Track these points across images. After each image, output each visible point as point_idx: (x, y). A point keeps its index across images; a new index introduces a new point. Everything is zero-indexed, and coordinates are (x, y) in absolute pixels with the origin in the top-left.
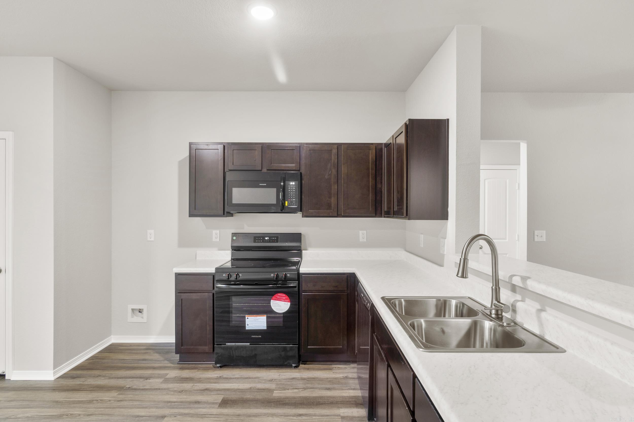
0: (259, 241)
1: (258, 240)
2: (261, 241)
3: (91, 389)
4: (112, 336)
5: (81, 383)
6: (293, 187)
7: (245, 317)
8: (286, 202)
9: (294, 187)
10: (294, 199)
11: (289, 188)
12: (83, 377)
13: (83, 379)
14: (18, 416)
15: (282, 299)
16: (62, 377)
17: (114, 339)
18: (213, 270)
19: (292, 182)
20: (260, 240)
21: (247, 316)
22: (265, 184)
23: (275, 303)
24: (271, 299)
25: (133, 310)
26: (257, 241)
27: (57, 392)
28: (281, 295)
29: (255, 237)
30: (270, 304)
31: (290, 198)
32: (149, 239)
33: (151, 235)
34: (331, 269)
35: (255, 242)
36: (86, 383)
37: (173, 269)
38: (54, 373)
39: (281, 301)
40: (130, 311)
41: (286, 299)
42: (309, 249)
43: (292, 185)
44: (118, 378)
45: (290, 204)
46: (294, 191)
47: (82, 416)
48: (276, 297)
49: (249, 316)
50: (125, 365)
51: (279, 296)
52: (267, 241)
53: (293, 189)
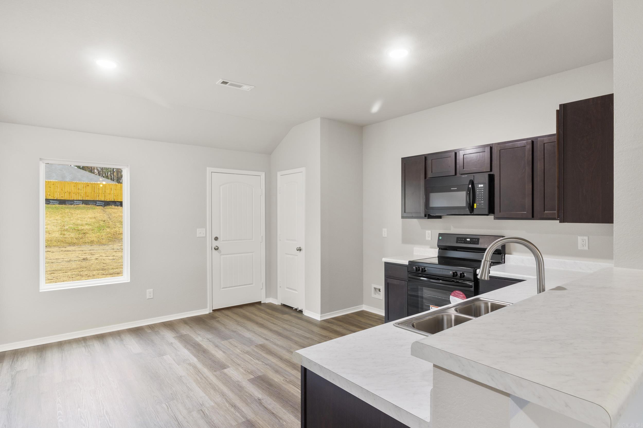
0: (461, 242)
1: (460, 240)
2: (463, 242)
3: (331, 331)
4: (363, 305)
5: (330, 326)
6: (481, 189)
7: (429, 306)
8: (475, 205)
9: (483, 189)
10: (482, 201)
11: (478, 191)
12: (333, 324)
13: (332, 325)
14: (294, 332)
15: (460, 296)
16: (324, 320)
17: (364, 308)
18: (406, 263)
19: (481, 185)
20: (462, 240)
21: (431, 306)
22: (456, 188)
23: (454, 299)
24: (450, 295)
25: (375, 289)
26: (459, 242)
27: (316, 327)
28: (458, 292)
29: (457, 238)
30: (450, 299)
31: (479, 201)
32: (384, 236)
33: (385, 233)
34: (509, 274)
35: (457, 242)
36: (332, 327)
37: (382, 258)
38: (321, 317)
39: (459, 298)
40: (373, 289)
41: (463, 297)
42: (514, 253)
43: (481, 187)
44: (348, 330)
45: (478, 206)
46: (482, 193)
47: (316, 342)
48: (455, 294)
49: (433, 306)
50: (358, 324)
51: (457, 293)
52: (468, 242)
53: (481, 192)
